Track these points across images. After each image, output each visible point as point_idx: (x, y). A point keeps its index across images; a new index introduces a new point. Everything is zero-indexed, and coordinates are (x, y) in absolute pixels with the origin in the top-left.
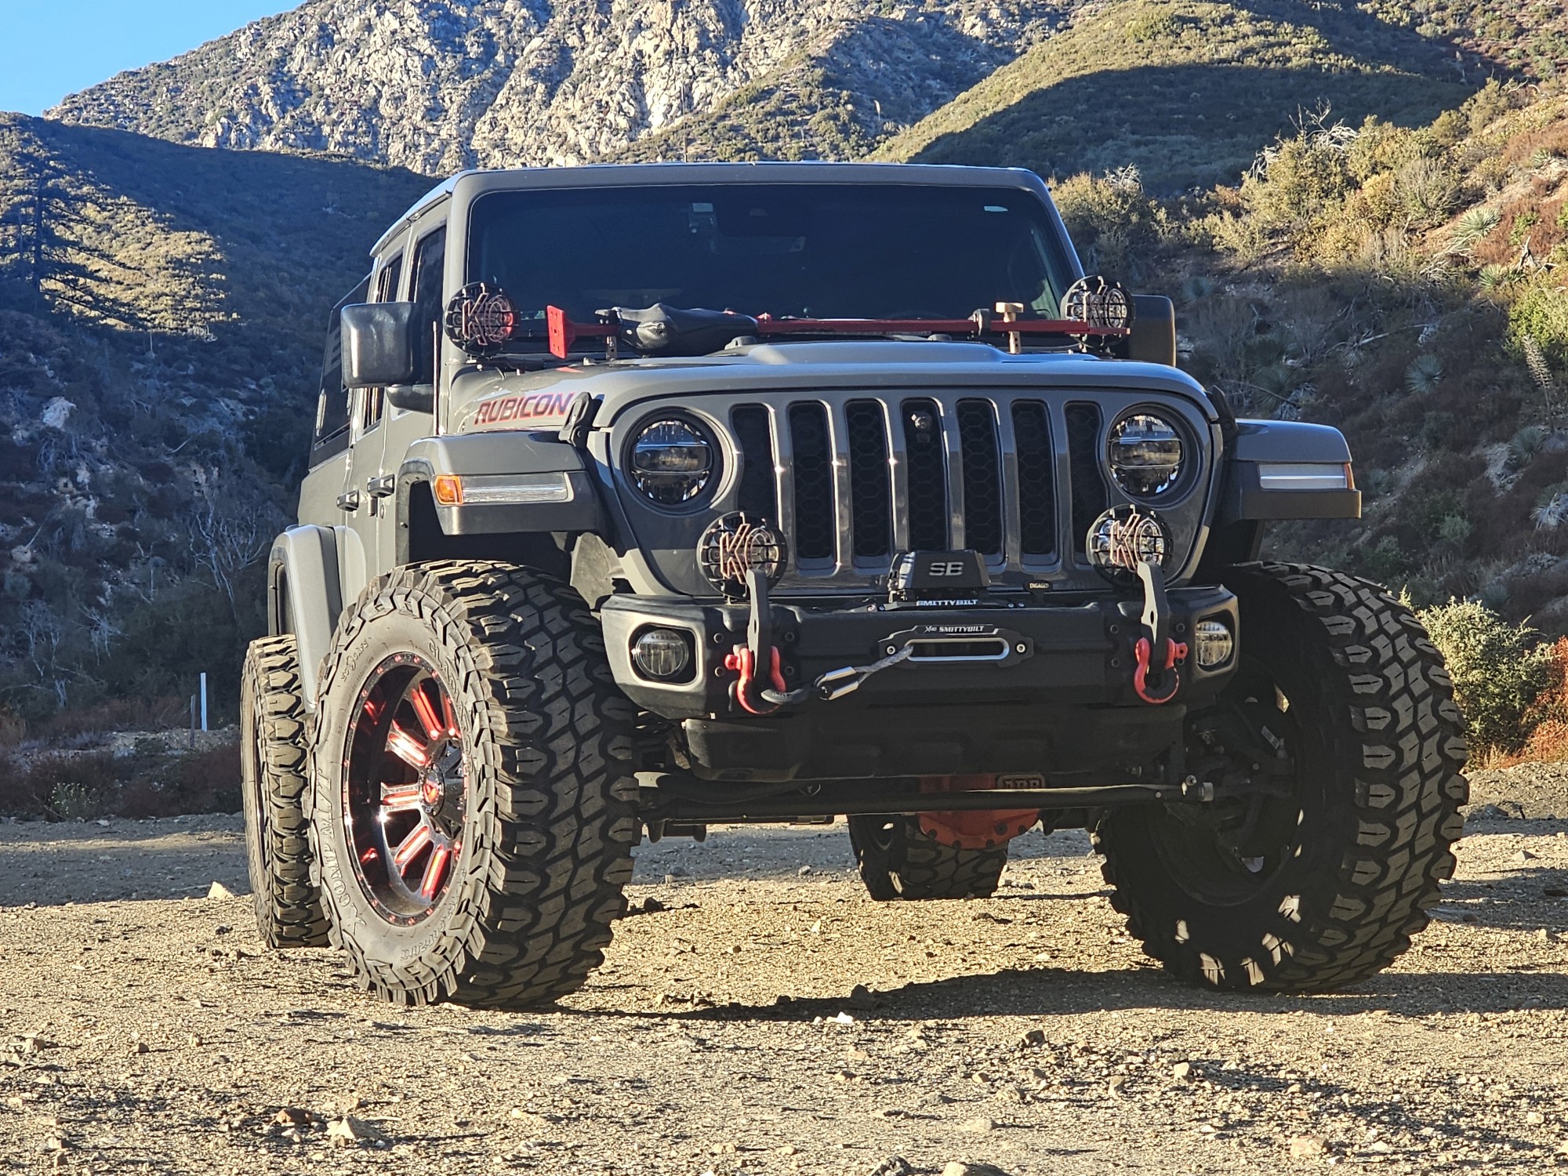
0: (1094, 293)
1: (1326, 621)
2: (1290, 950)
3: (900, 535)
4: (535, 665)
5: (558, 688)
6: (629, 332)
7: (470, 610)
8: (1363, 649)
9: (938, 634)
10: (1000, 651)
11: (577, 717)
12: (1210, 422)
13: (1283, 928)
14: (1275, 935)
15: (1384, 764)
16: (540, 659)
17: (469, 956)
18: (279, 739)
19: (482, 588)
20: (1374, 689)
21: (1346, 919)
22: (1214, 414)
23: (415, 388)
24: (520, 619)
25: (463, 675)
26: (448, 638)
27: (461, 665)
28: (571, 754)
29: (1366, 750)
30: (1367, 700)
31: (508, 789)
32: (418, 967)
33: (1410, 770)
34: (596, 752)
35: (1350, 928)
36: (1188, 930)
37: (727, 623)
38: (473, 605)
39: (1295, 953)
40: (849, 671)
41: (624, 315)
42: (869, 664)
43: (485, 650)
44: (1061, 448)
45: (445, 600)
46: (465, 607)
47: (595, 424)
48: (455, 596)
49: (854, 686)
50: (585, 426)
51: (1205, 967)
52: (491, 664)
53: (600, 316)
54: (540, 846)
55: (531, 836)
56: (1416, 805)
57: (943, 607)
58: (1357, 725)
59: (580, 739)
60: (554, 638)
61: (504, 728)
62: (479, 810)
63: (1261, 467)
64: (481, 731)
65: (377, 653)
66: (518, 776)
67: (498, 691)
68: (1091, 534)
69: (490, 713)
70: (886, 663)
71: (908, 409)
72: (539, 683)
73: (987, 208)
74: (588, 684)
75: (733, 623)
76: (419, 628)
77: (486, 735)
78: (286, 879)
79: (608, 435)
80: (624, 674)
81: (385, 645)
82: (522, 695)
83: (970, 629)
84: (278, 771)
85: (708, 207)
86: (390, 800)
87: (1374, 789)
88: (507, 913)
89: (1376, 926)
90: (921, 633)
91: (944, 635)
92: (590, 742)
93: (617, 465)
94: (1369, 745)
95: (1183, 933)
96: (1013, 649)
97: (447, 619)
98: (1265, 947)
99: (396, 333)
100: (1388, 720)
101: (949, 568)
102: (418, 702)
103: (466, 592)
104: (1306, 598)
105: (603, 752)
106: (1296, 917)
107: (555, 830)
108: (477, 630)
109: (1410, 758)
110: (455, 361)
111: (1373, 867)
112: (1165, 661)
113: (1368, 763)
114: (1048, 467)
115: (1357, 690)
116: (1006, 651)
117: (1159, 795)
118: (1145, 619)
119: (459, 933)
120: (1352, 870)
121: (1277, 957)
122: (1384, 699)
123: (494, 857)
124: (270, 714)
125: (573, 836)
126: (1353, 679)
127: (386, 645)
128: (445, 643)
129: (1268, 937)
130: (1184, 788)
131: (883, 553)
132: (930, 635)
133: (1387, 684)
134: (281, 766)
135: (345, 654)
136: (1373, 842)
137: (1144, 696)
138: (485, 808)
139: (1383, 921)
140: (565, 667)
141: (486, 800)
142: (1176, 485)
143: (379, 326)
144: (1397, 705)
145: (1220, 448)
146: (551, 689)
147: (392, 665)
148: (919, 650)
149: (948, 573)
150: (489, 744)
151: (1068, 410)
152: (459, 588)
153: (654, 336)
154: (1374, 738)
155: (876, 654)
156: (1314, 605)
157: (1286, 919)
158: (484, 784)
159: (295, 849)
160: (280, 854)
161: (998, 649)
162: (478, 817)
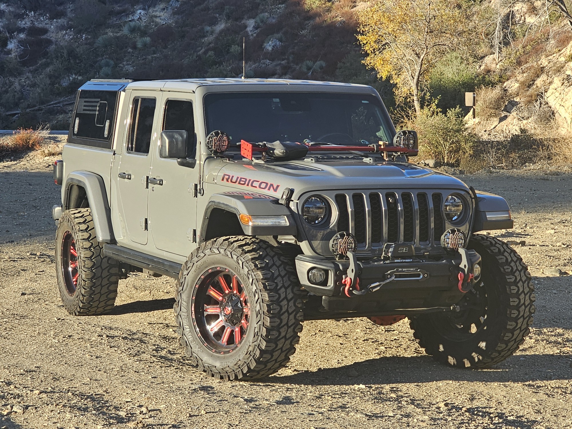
0: (405, 136)
1: (498, 258)
2: (481, 358)
3: (385, 236)
4: (274, 277)
5: (282, 285)
6: (271, 152)
7: (252, 258)
8: (509, 267)
9: (402, 271)
11: (287, 294)
12: (472, 198)
13: (479, 351)
14: (476, 353)
15: (516, 304)
16: (275, 275)
17: (249, 368)
18: (85, 248)
19: (253, 250)
20: (513, 280)
21: (499, 349)
22: (473, 197)
23: (188, 160)
24: (267, 261)
25: (251, 280)
26: (244, 267)
27: (250, 276)
28: (286, 306)
29: (511, 300)
30: (511, 284)
31: (269, 318)
32: (228, 369)
33: (522, 305)
34: (293, 305)
35: (499, 352)
36: (443, 348)
37: (341, 268)
38: (253, 256)
39: (482, 359)
40: (377, 284)
41: (269, 145)
42: (383, 281)
43: (259, 272)
45: (242, 254)
46: (250, 257)
47: (292, 199)
48: (246, 253)
49: (378, 288)
51: (449, 360)
52: (262, 277)
53: (260, 145)
54: (276, 336)
55: (274, 333)
56: (523, 316)
57: (402, 262)
58: (508, 292)
59: (289, 301)
60: (278, 267)
61: (267, 299)
62: (257, 324)
63: (487, 213)
64: (258, 299)
65: (209, 265)
66: (271, 314)
67: (265, 287)
68: (442, 237)
69: (262, 293)
70: (388, 281)
71: (387, 196)
72: (276, 283)
73: (363, 102)
74: (289, 283)
75: (343, 268)
76: (232, 262)
77: (260, 300)
78: (85, 295)
79: (297, 203)
81: (214, 264)
82: (272, 287)
83: (411, 269)
84: (85, 259)
85: (278, 100)
86: (208, 310)
87: (513, 312)
88: (264, 356)
89: (507, 351)
90: (398, 271)
91: (404, 271)
92: (291, 302)
93: (300, 213)
94: (512, 298)
95: (441, 348)
96: (424, 276)
97: (244, 260)
98: (472, 356)
99: (182, 142)
100: (517, 290)
101: (404, 250)
102: (221, 281)
103: (249, 252)
104: (490, 250)
105: (295, 305)
106: (484, 348)
107: (281, 330)
108: (256, 266)
109: (522, 301)
110: (204, 153)
111: (510, 335)
112: (468, 280)
113: (512, 304)
115: (508, 280)
116: (421, 276)
117: (444, 310)
118: (462, 266)
119: (246, 360)
120: (504, 336)
121: (476, 360)
122: (515, 283)
123: (262, 339)
124: (81, 239)
125: (286, 332)
126: (507, 277)
128: (243, 268)
129: (474, 354)
130: (452, 308)
131: (379, 242)
132: (400, 271)
133: (516, 278)
134: (86, 258)
135: (196, 264)
136: (511, 327)
137: (461, 290)
138: (259, 323)
140: (282, 277)
141: (260, 321)
142: (460, 218)
143: (177, 140)
144: (519, 285)
145: (474, 206)
146: (280, 285)
147: (216, 270)
148: (397, 276)
149: (404, 251)
150: (262, 303)
151: (433, 195)
152: (246, 250)
153: (281, 154)
154: (513, 296)
155: (384, 278)
156: (493, 252)
157: (481, 349)
158: (259, 316)
159: (90, 285)
160: (84, 287)
161: (419, 275)
162: (256, 326)
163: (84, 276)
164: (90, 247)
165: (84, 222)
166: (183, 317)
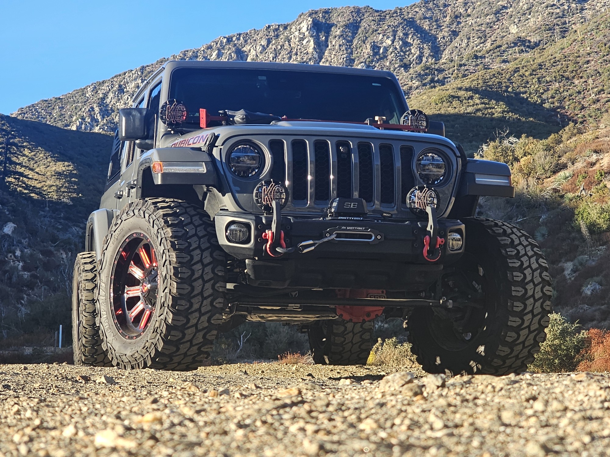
0: (414, 116)
1: (499, 238)
2: (480, 367)
3: (333, 192)
4: (188, 236)
5: (197, 246)
6: (231, 119)
8: (513, 250)
9: (346, 230)
10: (371, 238)
11: (203, 257)
12: (457, 157)
13: (478, 358)
14: (474, 361)
15: (520, 294)
16: (190, 234)
17: (156, 350)
18: (87, 290)
19: (169, 207)
20: (517, 265)
21: (503, 355)
22: (458, 154)
23: (147, 141)
24: (183, 219)
25: (160, 239)
26: (155, 225)
27: (159, 235)
28: (200, 271)
29: (513, 288)
30: (514, 269)
31: (175, 284)
32: (136, 355)
33: (530, 297)
34: (210, 271)
35: (504, 359)
36: (441, 360)
37: (264, 221)
38: (165, 213)
39: (482, 368)
40: (311, 242)
41: (229, 113)
42: (319, 240)
43: (169, 229)
44: (398, 164)
45: (154, 211)
46: (162, 213)
47: (216, 145)
48: (158, 209)
49: (313, 248)
50: (212, 145)
51: (447, 375)
52: (171, 235)
53: (220, 113)
54: (186, 307)
55: (183, 302)
56: (532, 311)
57: (349, 220)
58: (510, 278)
59: (204, 266)
60: (196, 227)
61: (175, 260)
62: (163, 292)
63: (476, 175)
64: (166, 260)
65: (126, 233)
66: (180, 278)
67: (173, 245)
68: (408, 195)
69: (170, 254)
70: (326, 240)
71: (338, 144)
72: (189, 243)
73: (373, 84)
74: (208, 245)
75: (266, 221)
76: (143, 222)
77: (167, 262)
78: (87, 345)
79: (221, 149)
80: (223, 240)
82: (182, 247)
83: (359, 228)
84: (86, 302)
85: (264, 78)
86: (129, 293)
87: (516, 304)
88: (173, 333)
89: (514, 359)
90: (340, 229)
91: (349, 230)
92: (208, 267)
93: (224, 161)
94: (515, 287)
95: (438, 361)
96: (376, 237)
97: (155, 218)
98: (470, 366)
99: (140, 120)
100: (522, 277)
101: (352, 205)
102: (142, 253)
103: (162, 208)
104: (493, 230)
105: (213, 272)
106: (483, 354)
107: (193, 301)
108: (166, 222)
109: (530, 293)
110: (163, 130)
111: (514, 335)
112: (436, 245)
113: (514, 294)
114: (392, 170)
115: (510, 265)
116: (373, 238)
117: (431, 304)
118: (428, 229)
119: (153, 341)
120: (505, 336)
121: (475, 370)
122: (521, 269)
123: (168, 310)
124: (84, 280)
125: (200, 303)
126: (509, 261)
127: (130, 230)
128: (153, 227)
129: (472, 362)
130: (441, 302)
131: (326, 200)
132: (344, 230)
133: (522, 264)
134: (87, 300)
135: (114, 234)
136: (514, 325)
137: (427, 258)
138: (166, 291)
139: (517, 357)
140: (200, 238)
141: (166, 287)
142: (442, 181)
143: (133, 116)
144: (526, 272)
145: (460, 167)
146: (194, 246)
147: (132, 238)
148: (339, 236)
149: (352, 207)
150: (169, 266)
151: (401, 149)
152: (160, 206)
153: (241, 120)
154: (517, 284)
155: (322, 236)
156: (495, 232)
157: (479, 355)
158: (166, 281)
159: (91, 333)
160: (86, 336)
161: (370, 237)
162: (163, 294)
163: (84, 322)
164: (93, 289)
165: (91, 263)
166: (101, 302)
